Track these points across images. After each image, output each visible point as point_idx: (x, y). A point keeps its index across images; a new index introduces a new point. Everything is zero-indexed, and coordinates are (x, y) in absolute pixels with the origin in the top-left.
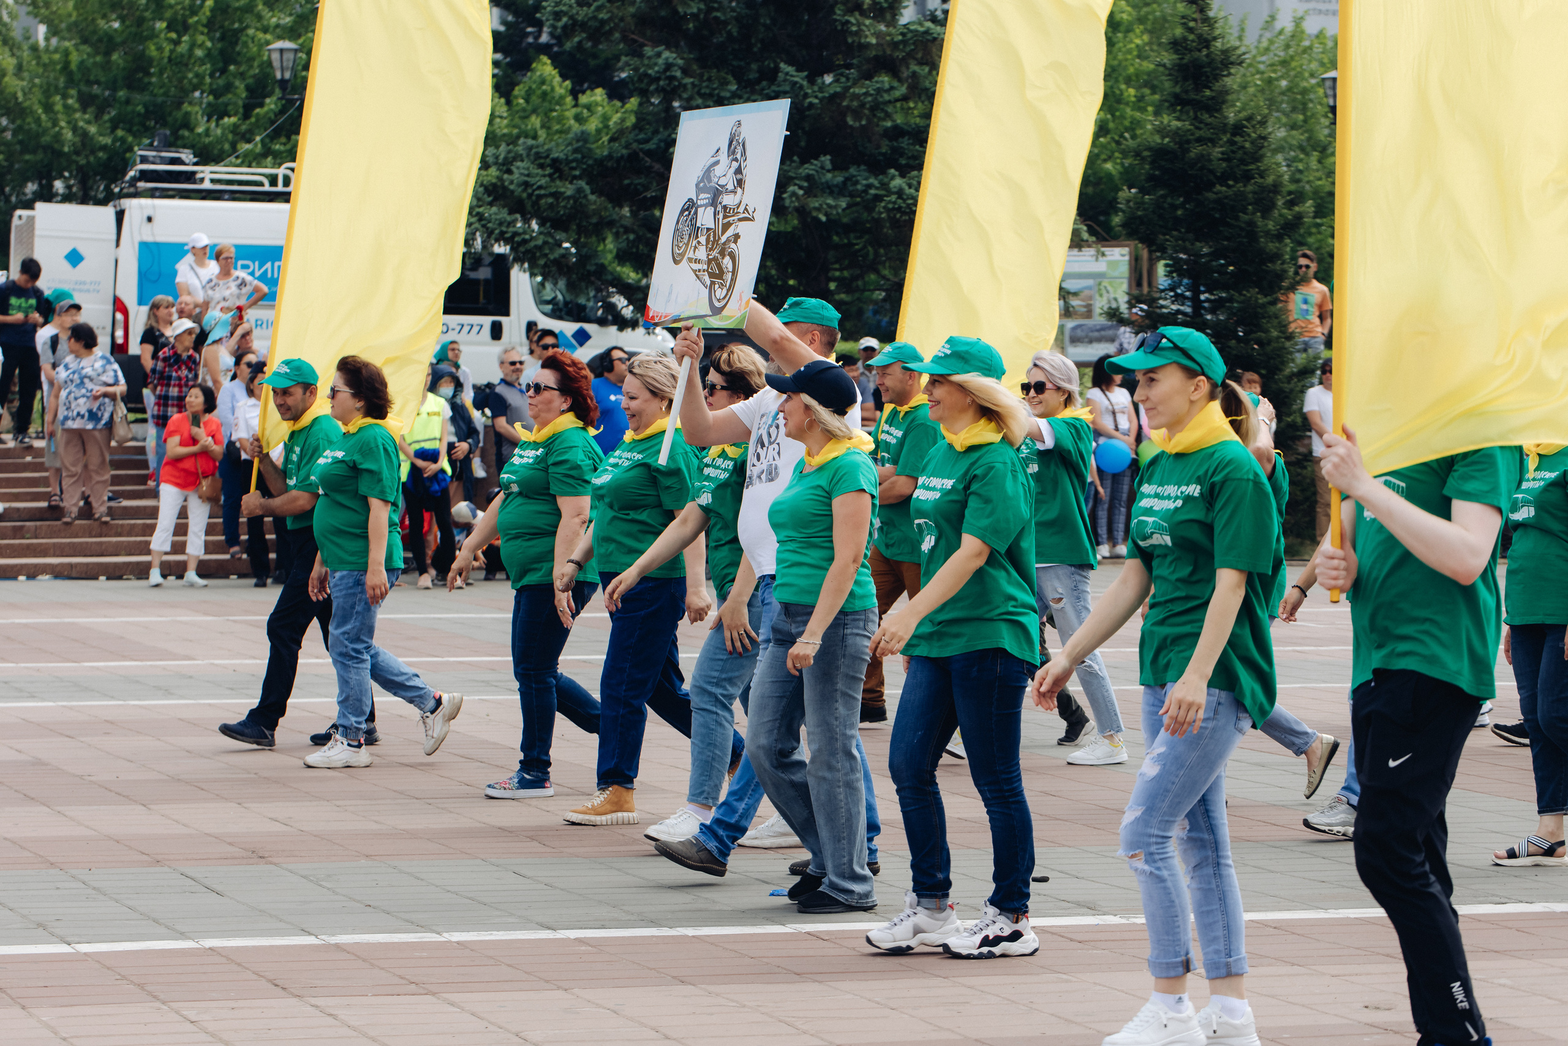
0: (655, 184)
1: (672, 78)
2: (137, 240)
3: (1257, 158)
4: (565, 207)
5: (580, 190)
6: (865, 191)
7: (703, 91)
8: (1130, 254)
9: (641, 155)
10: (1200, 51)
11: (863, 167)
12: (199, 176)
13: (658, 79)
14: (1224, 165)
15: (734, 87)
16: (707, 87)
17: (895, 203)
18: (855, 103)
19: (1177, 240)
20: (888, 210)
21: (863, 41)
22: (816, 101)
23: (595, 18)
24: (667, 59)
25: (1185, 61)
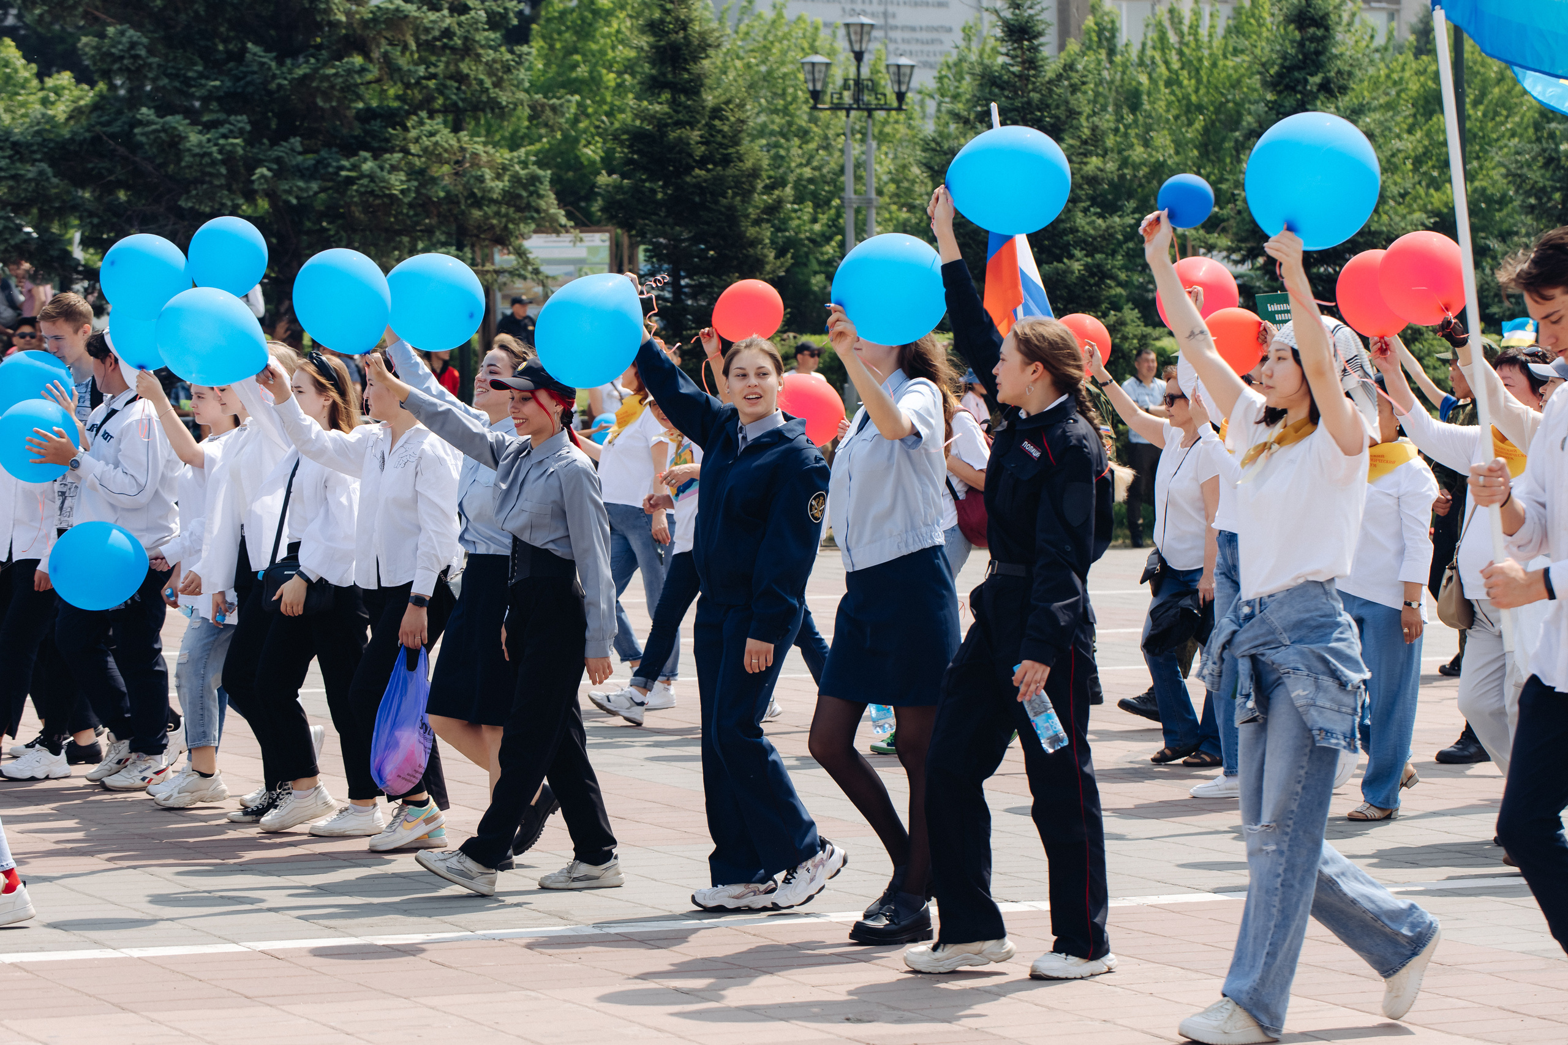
0: (119, 168)
1: (136, 57)
3: (735, 141)
4: (26, 190)
5: (41, 173)
6: (337, 174)
7: (169, 71)
8: (611, 239)
9: (105, 138)
10: (677, 33)
11: (334, 149)
13: (122, 58)
14: (703, 148)
15: (200, 68)
16: (173, 67)
17: (367, 186)
18: (326, 85)
19: (656, 224)
20: (361, 194)
21: (332, 18)
22: (286, 82)
24: (131, 37)
25: (662, 43)
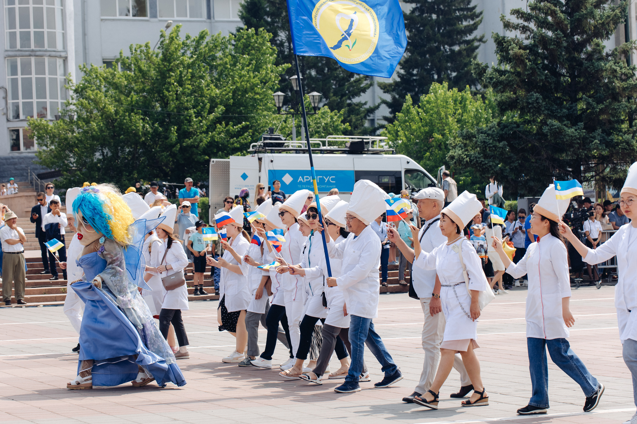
2: (267, 169)
12: (286, 144)
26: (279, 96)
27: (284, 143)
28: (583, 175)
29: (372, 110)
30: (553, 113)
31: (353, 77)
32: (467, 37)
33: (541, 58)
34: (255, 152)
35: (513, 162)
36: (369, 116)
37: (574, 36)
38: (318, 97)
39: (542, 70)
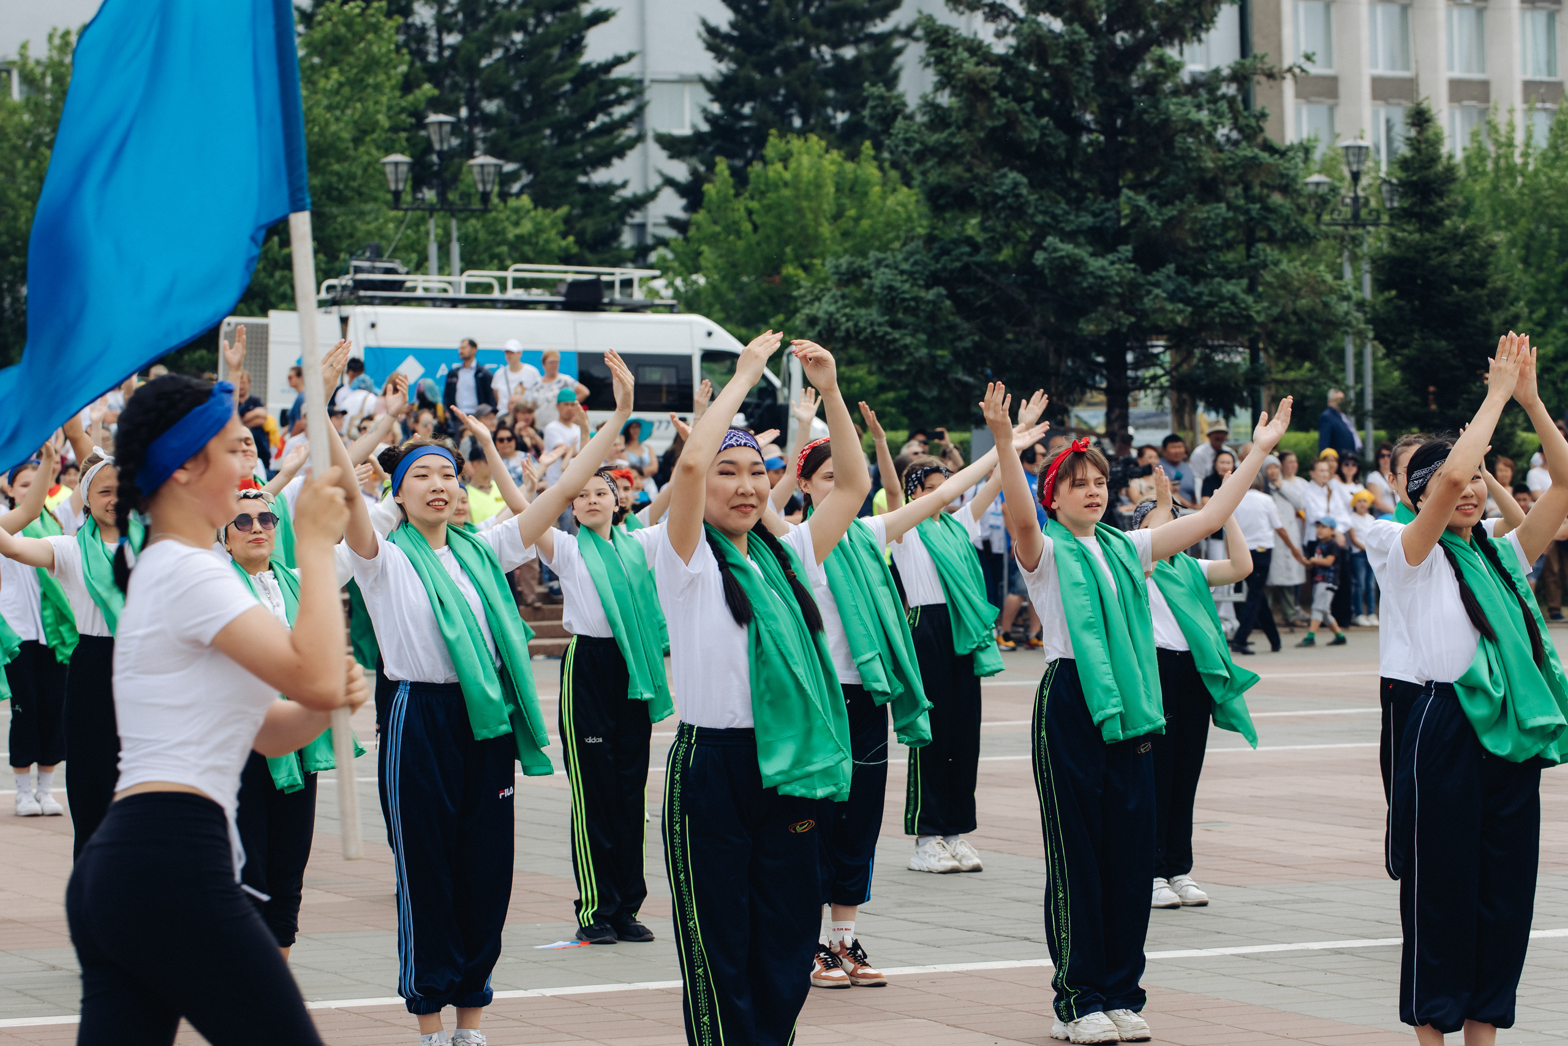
2: (363, 345)
3: (1482, 265)
9: (974, 267)
10: (1428, 169)
12: (408, 284)
15: (1063, 205)
17: (1227, 308)
20: (1221, 315)
21: (1203, 165)
23: (948, 143)
25: (1414, 178)
26: (396, 164)
27: (403, 282)
28: (1130, 373)
29: (639, 203)
30: (1059, 222)
31: (593, 119)
32: (875, 25)
33: (1035, 84)
34: (334, 302)
35: (961, 338)
36: (632, 217)
37: (1114, 33)
38: (492, 170)
39: (1033, 117)
